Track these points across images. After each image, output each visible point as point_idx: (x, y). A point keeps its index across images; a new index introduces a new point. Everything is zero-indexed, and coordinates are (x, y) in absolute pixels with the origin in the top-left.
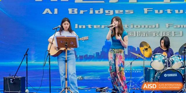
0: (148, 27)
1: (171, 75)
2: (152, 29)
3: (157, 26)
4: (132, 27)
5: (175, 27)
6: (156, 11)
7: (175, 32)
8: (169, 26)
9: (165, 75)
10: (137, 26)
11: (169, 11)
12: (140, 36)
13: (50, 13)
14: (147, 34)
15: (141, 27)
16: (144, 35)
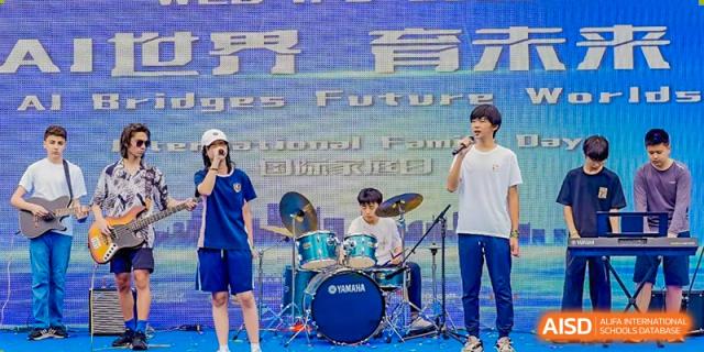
0: (329, 147)
1: (348, 289)
2: (339, 152)
3: (356, 144)
4: (282, 147)
5: (411, 146)
6: (353, 101)
7: (408, 163)
8: (390, 145)
9: (332, 290)
10: (295, 145)
11: (390, 98)
12: (305, 174)
13: (40, 107)
14: (324, 168)
15: (307, 146)
16: (317, 172)
